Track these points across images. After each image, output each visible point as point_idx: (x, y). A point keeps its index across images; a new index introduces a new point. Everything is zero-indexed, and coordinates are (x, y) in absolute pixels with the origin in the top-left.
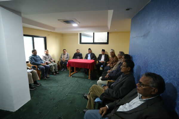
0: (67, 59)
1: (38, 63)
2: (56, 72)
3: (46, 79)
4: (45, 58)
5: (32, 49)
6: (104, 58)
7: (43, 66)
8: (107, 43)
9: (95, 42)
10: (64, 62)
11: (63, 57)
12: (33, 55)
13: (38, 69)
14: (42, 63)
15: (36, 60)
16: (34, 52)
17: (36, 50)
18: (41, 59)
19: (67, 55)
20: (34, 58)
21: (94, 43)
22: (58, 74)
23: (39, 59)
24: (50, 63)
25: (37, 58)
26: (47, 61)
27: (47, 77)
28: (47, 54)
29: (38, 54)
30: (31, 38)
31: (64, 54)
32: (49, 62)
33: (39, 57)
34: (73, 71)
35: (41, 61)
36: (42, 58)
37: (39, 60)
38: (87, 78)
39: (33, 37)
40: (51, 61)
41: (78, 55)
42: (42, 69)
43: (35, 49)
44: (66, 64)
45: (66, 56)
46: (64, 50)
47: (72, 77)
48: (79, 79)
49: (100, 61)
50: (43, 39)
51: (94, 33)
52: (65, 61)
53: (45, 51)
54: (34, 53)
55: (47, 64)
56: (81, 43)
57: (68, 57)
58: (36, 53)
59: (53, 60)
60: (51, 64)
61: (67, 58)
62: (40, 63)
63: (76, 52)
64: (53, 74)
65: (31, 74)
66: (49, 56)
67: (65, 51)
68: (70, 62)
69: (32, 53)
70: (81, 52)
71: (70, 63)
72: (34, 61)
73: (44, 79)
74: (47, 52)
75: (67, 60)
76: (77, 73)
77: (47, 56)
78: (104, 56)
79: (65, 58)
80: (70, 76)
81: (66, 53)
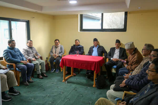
0: (60, 55)
1: (16, 60)
3: (27, 85)
4: (28, 52)
6: (118, 54)
7: (24, 64)
8: (124, 30)
9: (104, 28)
10: (55, 59)
11: (54, 51)
12: (9, 48)
13: (17, 69)
14: (23, 60)
15: (14, 56)
16: (12, 43)
17: (14, 41)
18: (21, 55)
19: (61, 48)
20: (10, 53)
21: (102, 30)
22: (46, 77)
23: (19, 54)
24: (34, 60)
25: (15, 52)
26: (30, 58)
27: (29, 82)
28: (30, 47)
29: (16, 47)
30: (6, 23)
31: (56, 47)
32: (34, 59)
33: (19, 51)
34: (69, 73)
35: (21, 58)
37: (18, 56)
38: (91, 86)
39: (10, 20)
40: (37, 57)
41: (77, 49)
42: (22, 70)
44: (58, 62)
45: (58, 50)
46: (56, 40)
47: (68, 82)
48: (78, 86)
49: (112, 59)
50: (24, 24)
51: (102, 14)
52: (58, 57)
53: (28, 42)
54: (12, 45)
55: (30, 61)
56: (82, 30)
57: (61, 52)
58: (15, 45)
59: (40, 55)
61: (60, 53)
62: (19, 60)
63: (75, 44)
64: (38, 77)
65: (5, 76)
66: (33, 49)
67: (58, 41)
68: (64, 59)
69: (9, 45)
70: (82, 44)
71: (64, 61)
72: (11, 57)
73: (25, 84)
74: (30, 43)
76: (75, 76)
77: (30, 50)
78: (119, 50)
79: (56, 53)
80: (64, 82)
81: (58, 46)
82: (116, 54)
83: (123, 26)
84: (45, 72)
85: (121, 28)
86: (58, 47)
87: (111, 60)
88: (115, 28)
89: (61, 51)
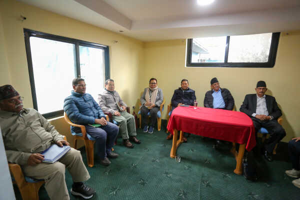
0: (158, 103)
1: (87, 117)
2: (132, 139)
4: (106, 100)
5: (73, 77)
7: (101, 127)
8: (269, 65)
9: (229, 61)
11: (147, 96)
12: (75, 95)
13: (89, 136)
14: (99, 118)
16: (79, 84)
17: (83, 80)
18: (95, 106)
19: (159, 93)
20: (77, 103)
21: (226, 64)
23: (92, 105)
24: (118, 116)
25: (85, 101)
26: (110, 110)
27: (110, 157)
28: (111, 91)
30: (71, 46)
31: (151, 91)
32: (116, 112)
33: (91, 99)
35: (96, 112)
36: (97, 100)
37: (91, 108)
39: (77, 43)
40: (121, 108)
42: (98, 139)
43: (82, 76)
47: (181, 159)
49: (254, 115)
52: (154, 107)
53: (107, 84)
54: (79, 88)
57: (159, 99)
58: (84, 89)
59: (125, 105)
60: (122, 118)
61: (157, 100)
66: (115, 94)
69: (74, 87)
74: (110, 85)
75: (157, 106)
77: (111, 96)
80: (174, 158)
81: (155, 88)
82: (259, 105)
83: (267, 59)
84: (136, 134)
85: (262, 62)
86: (155, 90)
87: (253, 117)
88: (251, 62)
89: (158, 97)
